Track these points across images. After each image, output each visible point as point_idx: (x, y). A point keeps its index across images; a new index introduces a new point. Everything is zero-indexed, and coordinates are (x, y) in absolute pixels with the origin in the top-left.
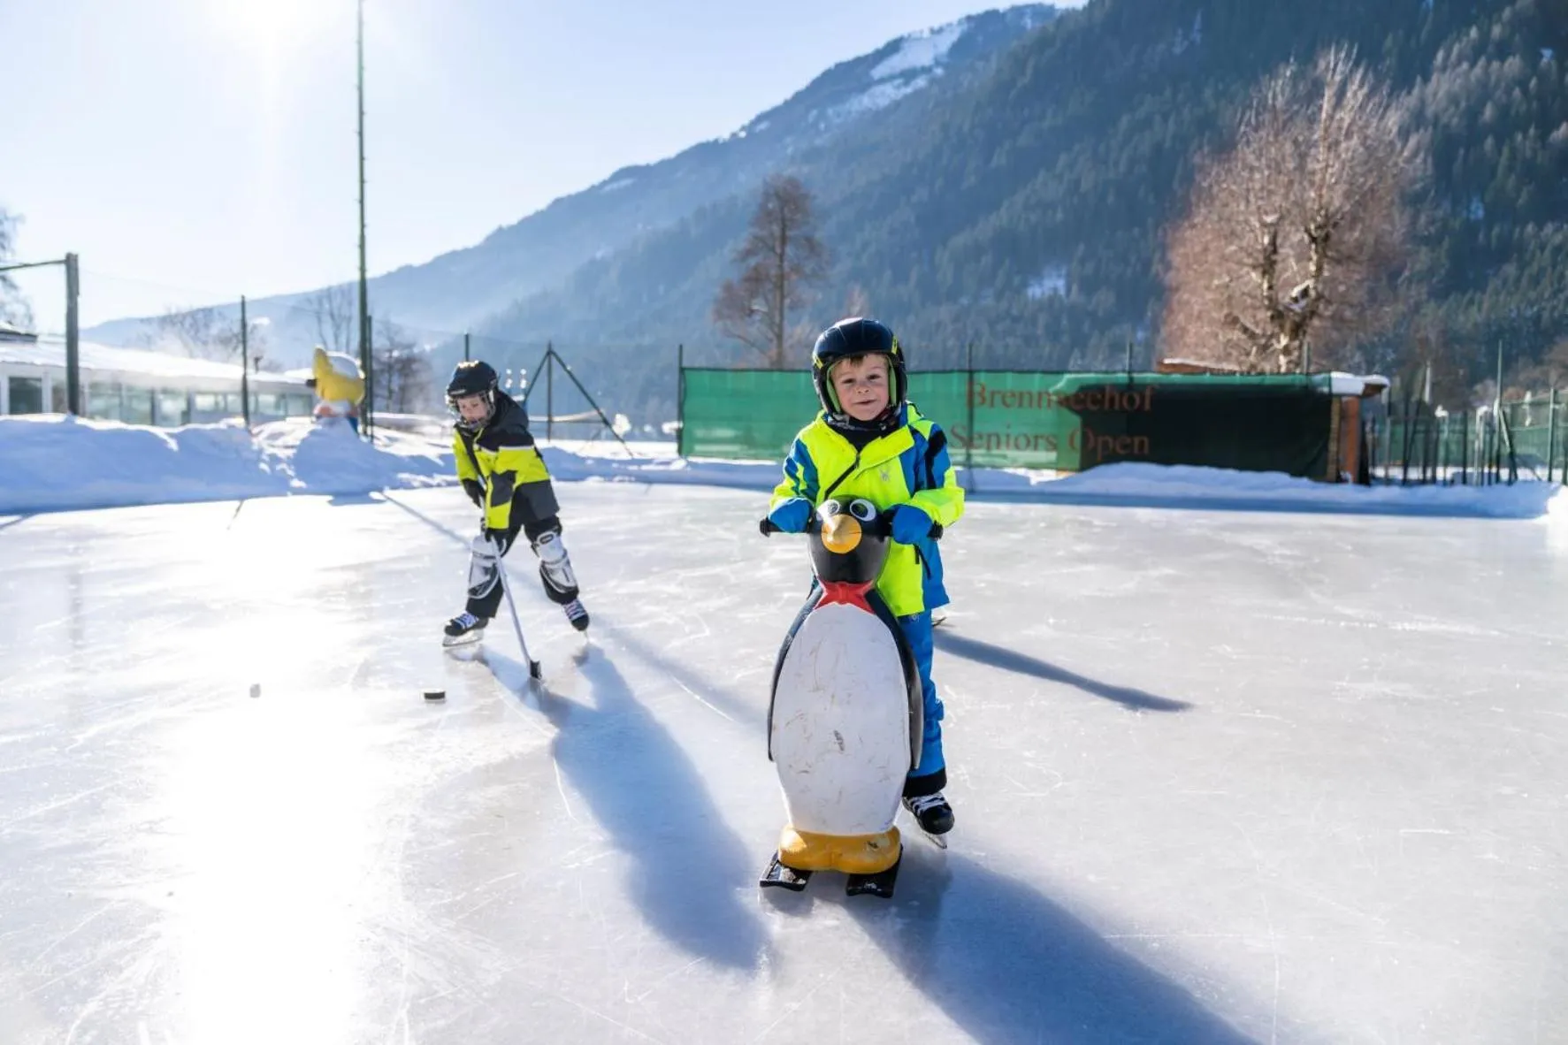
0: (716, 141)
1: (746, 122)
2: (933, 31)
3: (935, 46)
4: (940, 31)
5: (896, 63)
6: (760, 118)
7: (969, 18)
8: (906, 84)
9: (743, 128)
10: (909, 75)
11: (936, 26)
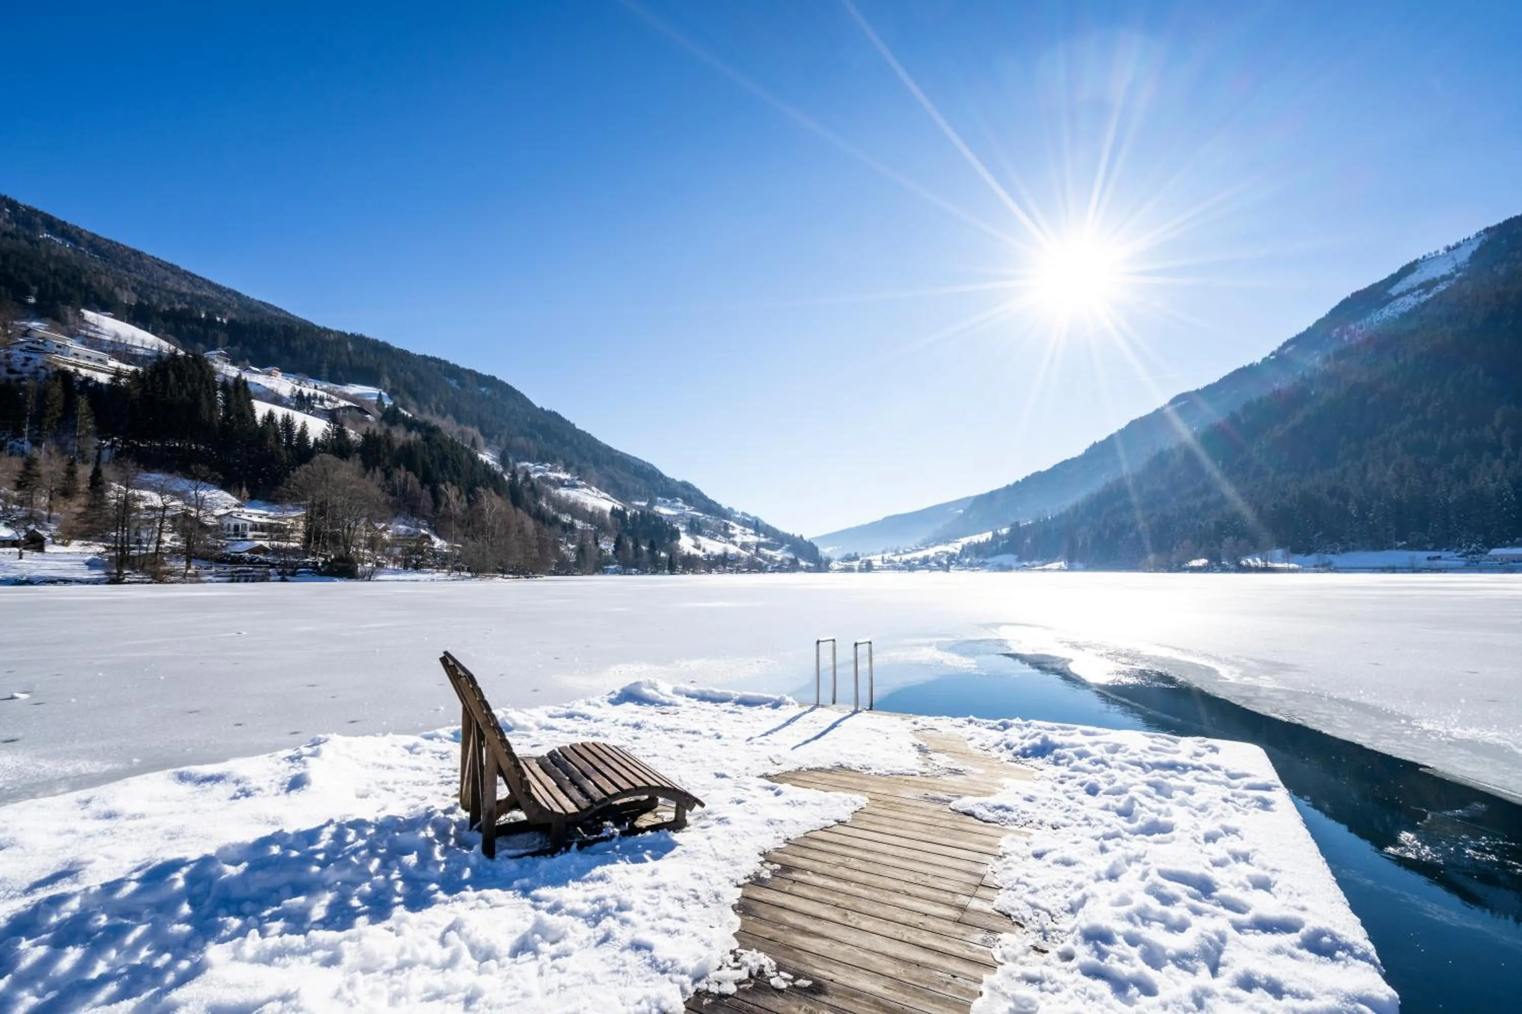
0: (1251, 365)
1: (1275, 348)
2: (1448, 249)
3: (1454, 259)
4: (1458, 246)
5: (1414, 279)
6: (1286, 345)
7: (1487, 230)
8: (1427, 292)
9: (1272, 354)
10: (1427, 286)
11: (1452, 244)
